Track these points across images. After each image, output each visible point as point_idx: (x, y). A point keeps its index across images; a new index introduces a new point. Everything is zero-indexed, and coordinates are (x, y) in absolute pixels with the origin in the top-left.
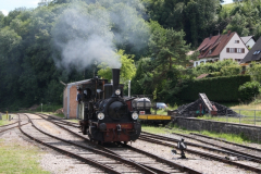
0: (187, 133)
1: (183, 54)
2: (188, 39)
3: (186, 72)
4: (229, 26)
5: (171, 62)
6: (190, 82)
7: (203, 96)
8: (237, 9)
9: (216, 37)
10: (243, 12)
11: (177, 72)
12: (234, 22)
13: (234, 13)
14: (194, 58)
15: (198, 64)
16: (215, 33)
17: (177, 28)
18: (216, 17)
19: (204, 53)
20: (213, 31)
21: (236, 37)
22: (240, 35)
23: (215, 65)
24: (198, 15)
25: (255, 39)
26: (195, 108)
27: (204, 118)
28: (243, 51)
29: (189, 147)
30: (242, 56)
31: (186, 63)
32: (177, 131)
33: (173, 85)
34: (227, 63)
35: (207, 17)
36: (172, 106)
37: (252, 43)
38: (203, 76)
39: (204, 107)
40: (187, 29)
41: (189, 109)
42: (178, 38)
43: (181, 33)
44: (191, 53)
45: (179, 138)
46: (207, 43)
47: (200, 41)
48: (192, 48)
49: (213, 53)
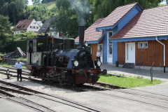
0: (11, 66)
1: (8, 28)
2: (11, 20)
3: (10, 37)
4: (31, 16)
5: (2, 32)
6: (12, 42)
8: (35, 8)
9: (25, 21)
10: (37, 10)
11: (6, 37)
12: (33, 14)
13: (33, 10)
14: (14, 30)
15: (16, 33)
16: (24, 19)
17: (5, 15)
18: (25, 11)
19: (19, 28)
20: (24, 18)
21: (34, 21)
22: (36, 20)
23: (24, 34)
24: (16, 9)
25: (43, 22)
26: (15, 54)
27: (19, 59)
28: (38, 28)
29: (11, 73)
30: (37, 30)
31: (10, 32)
32: (6, 66)
33: (3, 43)
34: (31, 33)
35: (20, 10)
36: (3, 53)
37: (41, 24)
38: (19, 39)
39: (19, 54)
40: (10, 15)
41: (12, 55)
42: (5, 20)
43: (7, 18)
44: (12, 28)
45: (6, 69)
46: (20, 23)
47: (17, 22)
48: (13, 25)
49: (23, 28)
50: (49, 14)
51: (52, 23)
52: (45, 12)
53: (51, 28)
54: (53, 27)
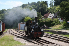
1: (41, 17)
4: (49, 12)
5: (38, 19)
6: (42, 22)
7: (45, 25)
8: (51, 9)
10: (52, 9)
11: (40, 21)
12: (50, 11)
13: (50, 9)
14: (43, 18)
15: (43, 19)
16: (47, 13)
17: (39, 12)
18: (47, 10)
19: (45, 17)
21: (51, 14)
22: (51, 13)
23: (47, 19)
24: (43, 10)
25: (54, 14)
26: (43, 27)
27: (45, 29)
30: (52, 17)
31: (41, 19)
34: (49, 19)
35: (45, 10)
37: (54, 15)
38: (45, 21)
42: (40, 14)
43: (40, 13)
44: (42, 17)
46: (45, 15)
47: (44, 15)
49: (46, 17)
50: (57, 10)
51: (58, 14)
52: (55, 10)
53: (58, 16)
54: (59, 16)
